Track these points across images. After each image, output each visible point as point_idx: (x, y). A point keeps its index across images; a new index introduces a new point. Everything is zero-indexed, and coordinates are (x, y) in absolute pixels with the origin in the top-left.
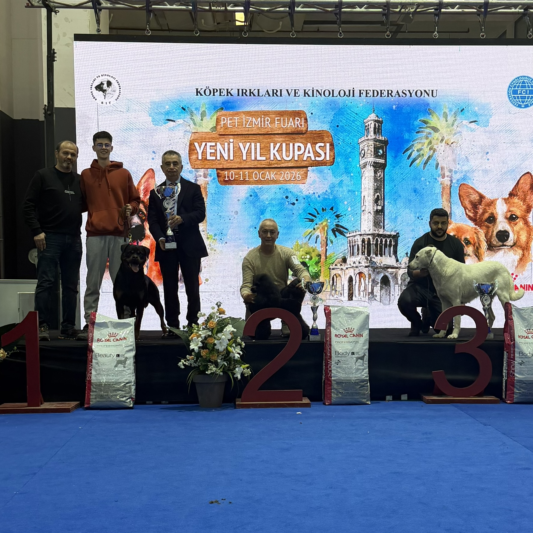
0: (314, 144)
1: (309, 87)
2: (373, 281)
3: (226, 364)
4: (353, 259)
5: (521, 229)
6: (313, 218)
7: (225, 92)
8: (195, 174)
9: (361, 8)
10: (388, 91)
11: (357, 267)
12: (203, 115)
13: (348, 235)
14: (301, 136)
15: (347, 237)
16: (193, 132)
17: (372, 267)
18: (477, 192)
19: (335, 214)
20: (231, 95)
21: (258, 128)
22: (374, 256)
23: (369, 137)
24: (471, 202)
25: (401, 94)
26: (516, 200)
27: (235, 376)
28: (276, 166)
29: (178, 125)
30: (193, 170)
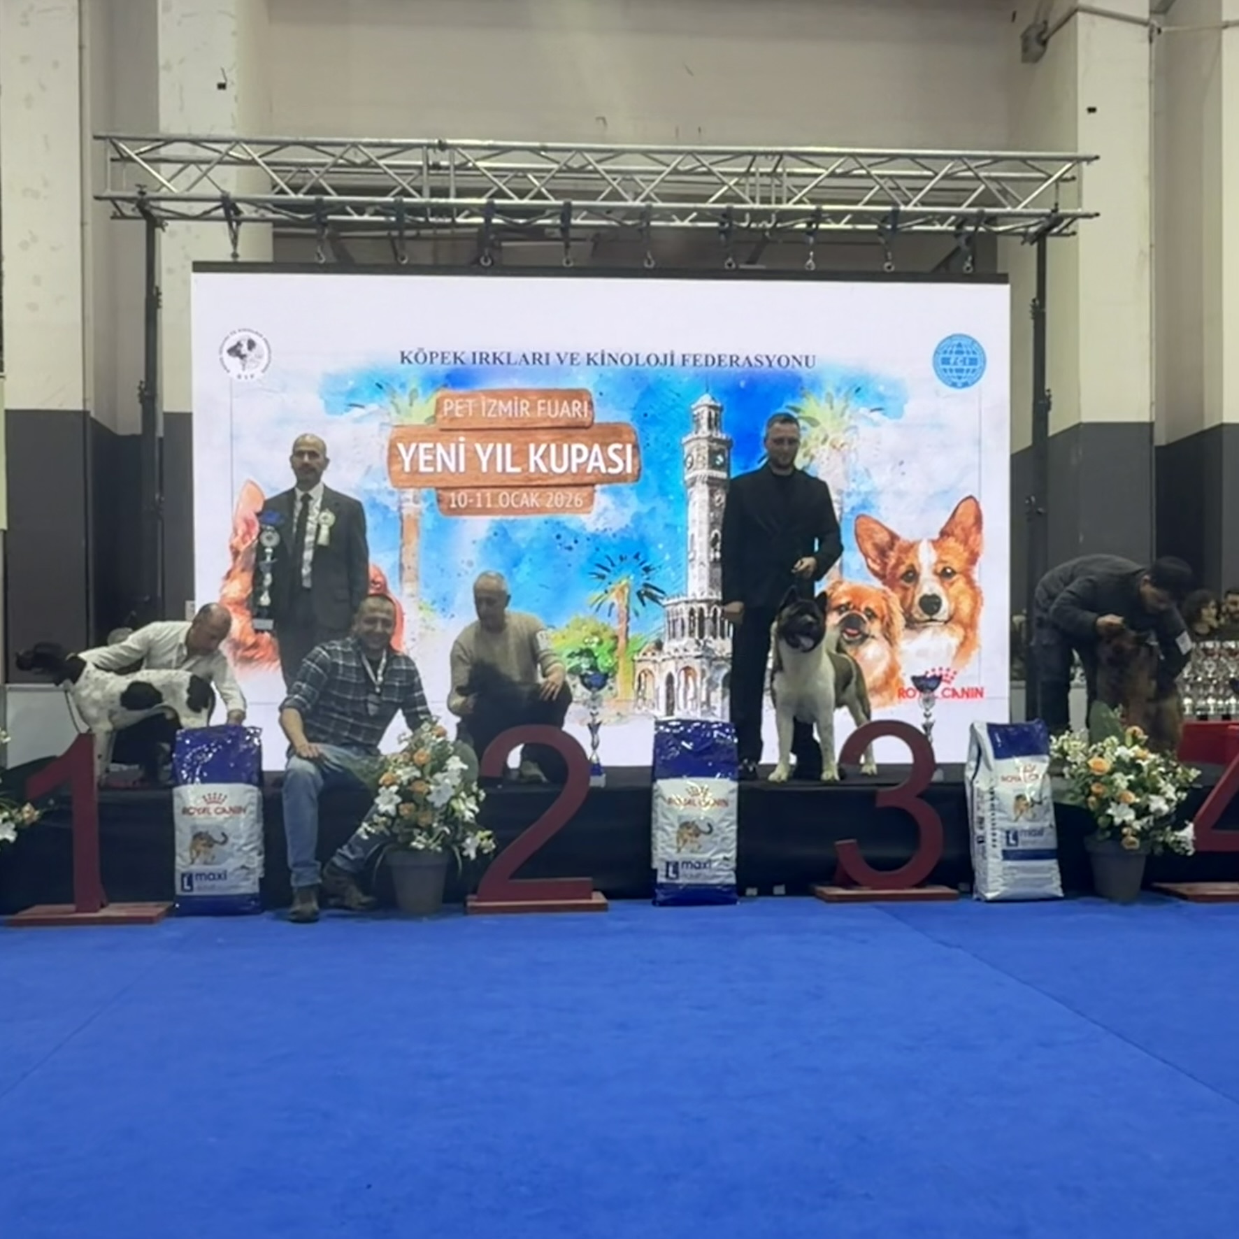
0: (604, 446)
1: (594, 349)
2: (710, 682)
3: (448, 831)
4: (676, 643)
5: (962, 592)
6: (604, 572)
7: (451, 358)
8: (399, 498)
9: (682, 219)
10: (731, 357)
11: (681, 658)
12: (413, 396)
13: (664, 602)
14: (584, 431)
15: (664, 606)
16: (396, 424)
17: (708, 658)
18: (887, 529)
19: (643, 566)
20: (462, 362)
21: (509, 419)
22: (711, 638)
23: (700, 434)
24: (876, 546)
25: (753, 361)
26: (951, 542)
27: (465, 853)
28: (539, 482)
29: (370, 414)
30: (395, 490)
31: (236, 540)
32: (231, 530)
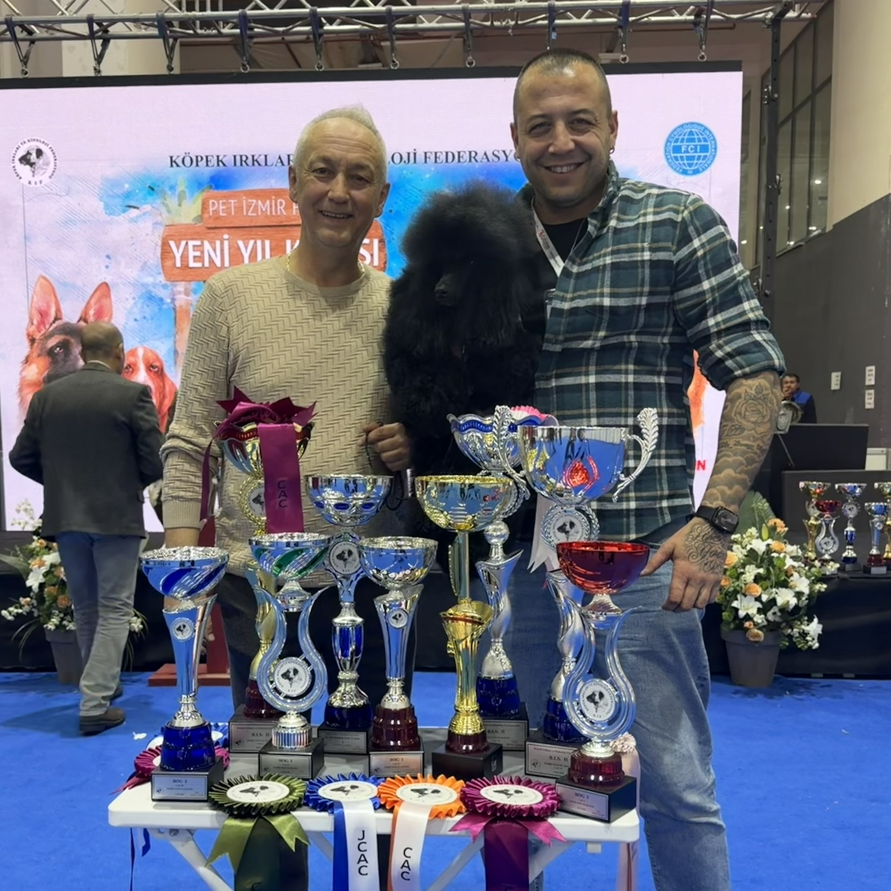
7: (214, 161)
8: (172, 290)
9: (430, 21)
10: (471, 153)
12: (181, 198)
16: (167, 223)
20: (224, 165)
21: (267, 216)
25: (491, 157)
29: (144, 214)
30: (168, 283)
31: (33, 328)
32: (27, 321)
